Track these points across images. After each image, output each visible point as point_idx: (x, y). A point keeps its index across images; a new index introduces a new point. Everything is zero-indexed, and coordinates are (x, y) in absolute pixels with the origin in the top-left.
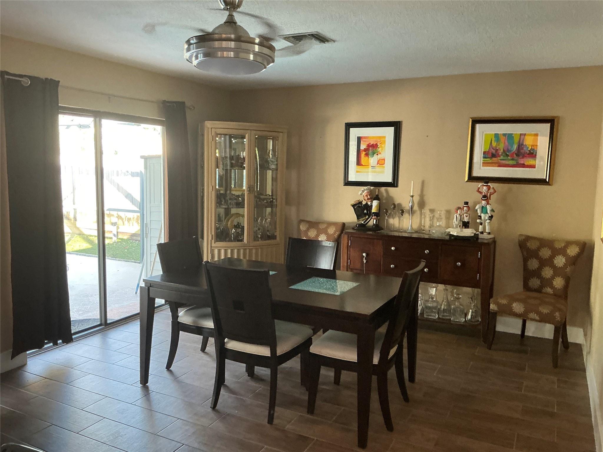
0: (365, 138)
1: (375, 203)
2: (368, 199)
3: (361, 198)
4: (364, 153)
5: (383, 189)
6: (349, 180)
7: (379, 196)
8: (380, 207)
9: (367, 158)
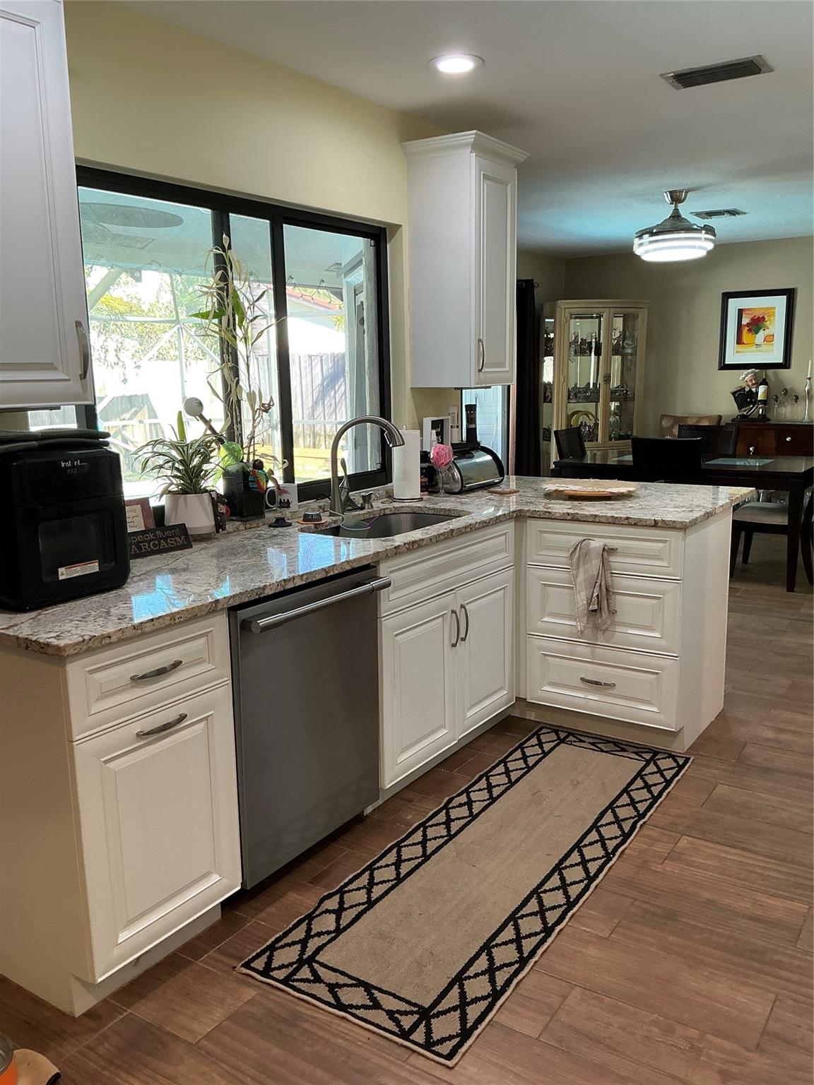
0: (748, 309)
1: (762, 389)
2: (753, 384)
3: (744, 385)
4: (747, 328)
5: (770, 372)
6: (726, 363)
7: (767, 380)
8: (768, 392)
9: (750, 334)
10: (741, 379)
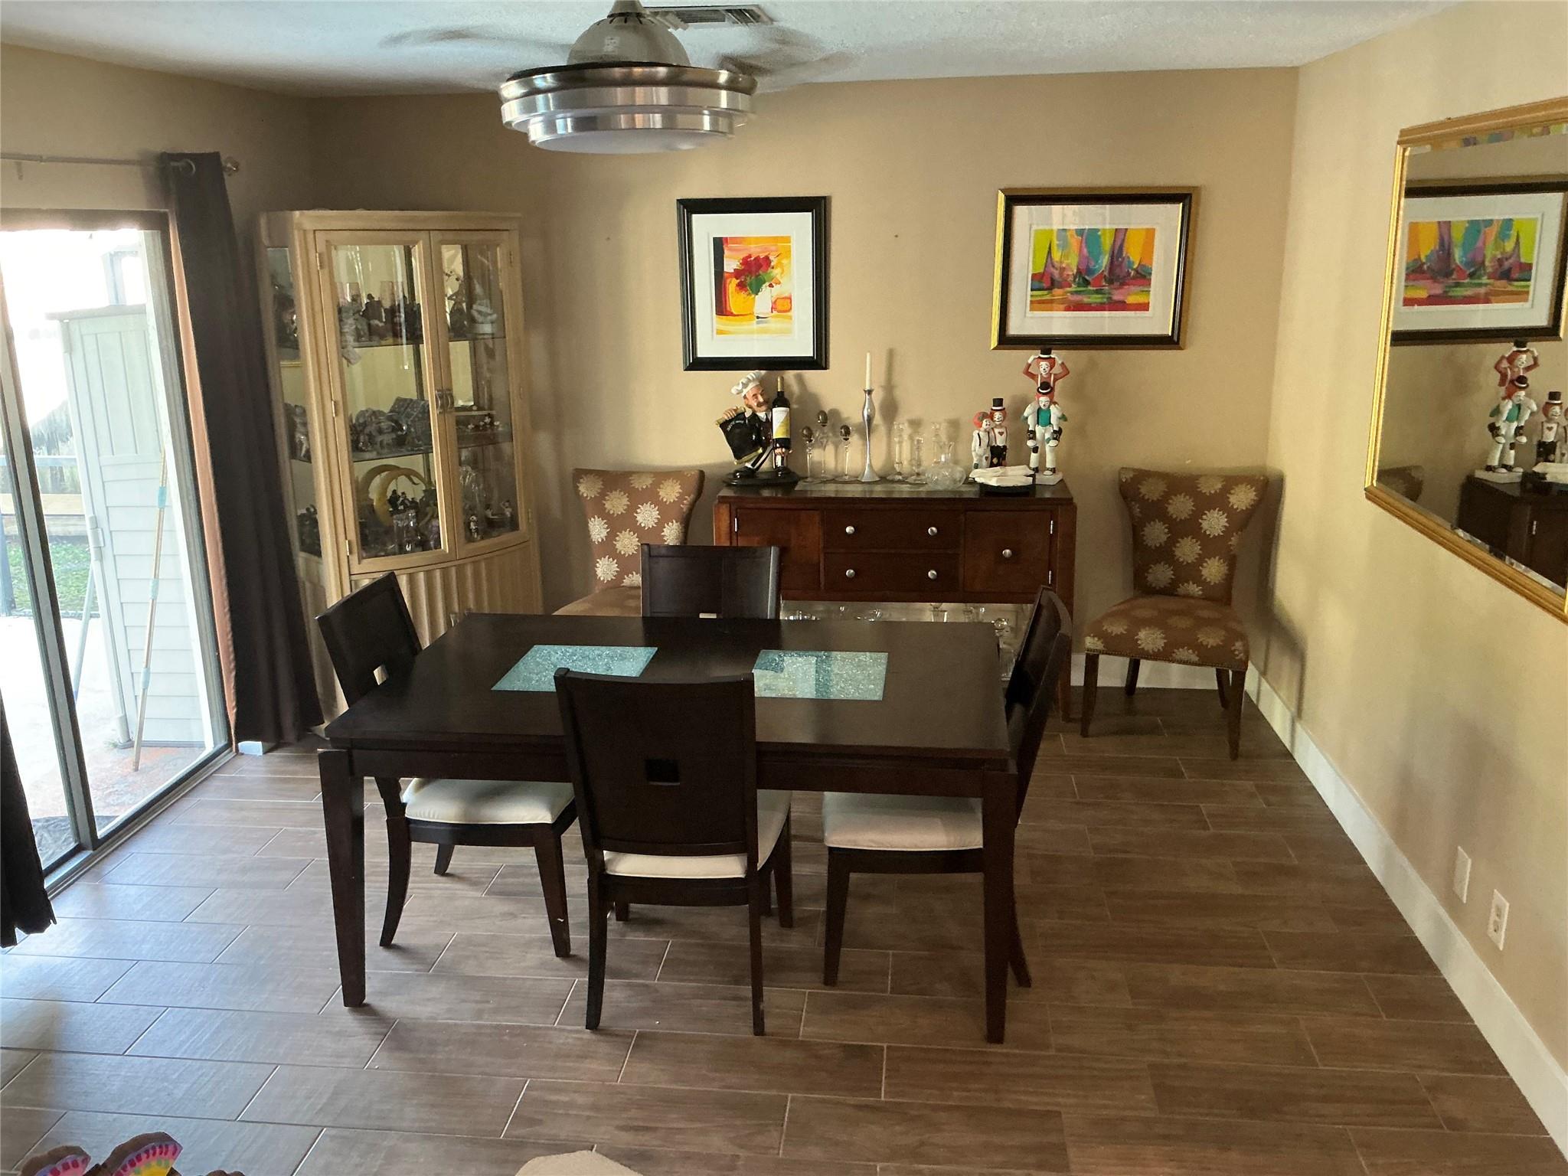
0: (735, 240)
1: (779, 415)
2: (759, 405)
4: (735, 282)
5: (790, 375)
6: (699, 355)
7: (786, 396)
8: (791, 421)
9: (743, 294)
10: (734, 391)
